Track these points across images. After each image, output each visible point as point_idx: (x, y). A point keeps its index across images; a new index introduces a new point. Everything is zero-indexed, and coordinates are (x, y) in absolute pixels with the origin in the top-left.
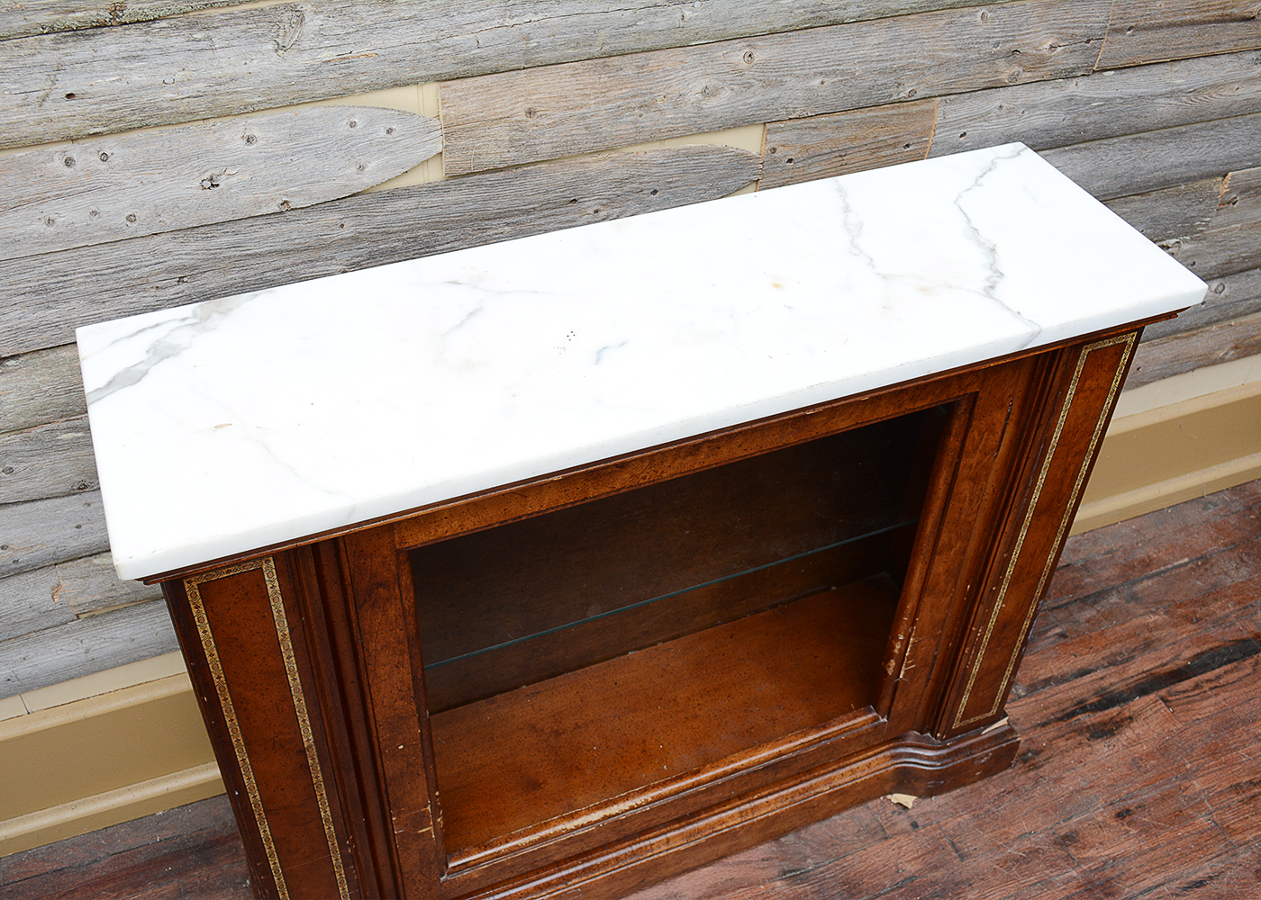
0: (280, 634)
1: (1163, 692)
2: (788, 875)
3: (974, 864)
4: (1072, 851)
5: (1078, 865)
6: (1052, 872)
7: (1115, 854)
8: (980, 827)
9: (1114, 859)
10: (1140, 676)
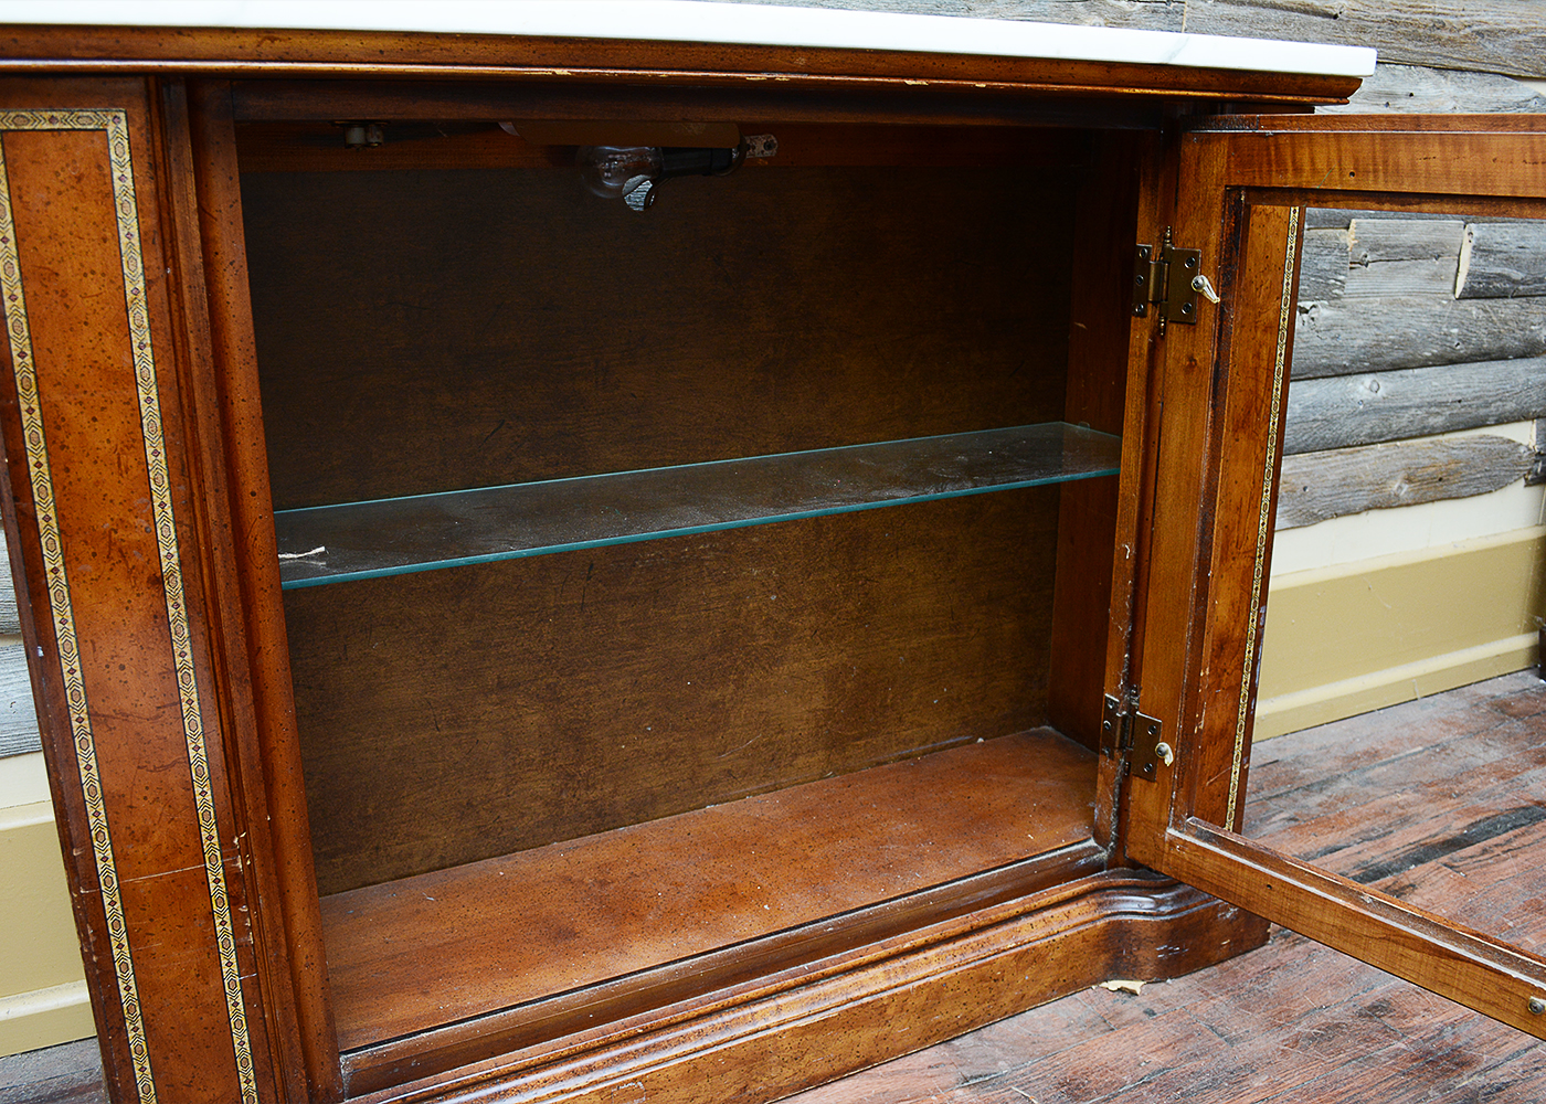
0: (129, 288)
1: (1445, 859)
2: (971, 1082)
3: (1251, 1048)
4: (1387, 1021)
5: (1403, 1036)
6: (1368, 1047)
7: (1452, 1020)
8: (1247, 1007)
9: (1453, 1025)
10: (1408, 848)
